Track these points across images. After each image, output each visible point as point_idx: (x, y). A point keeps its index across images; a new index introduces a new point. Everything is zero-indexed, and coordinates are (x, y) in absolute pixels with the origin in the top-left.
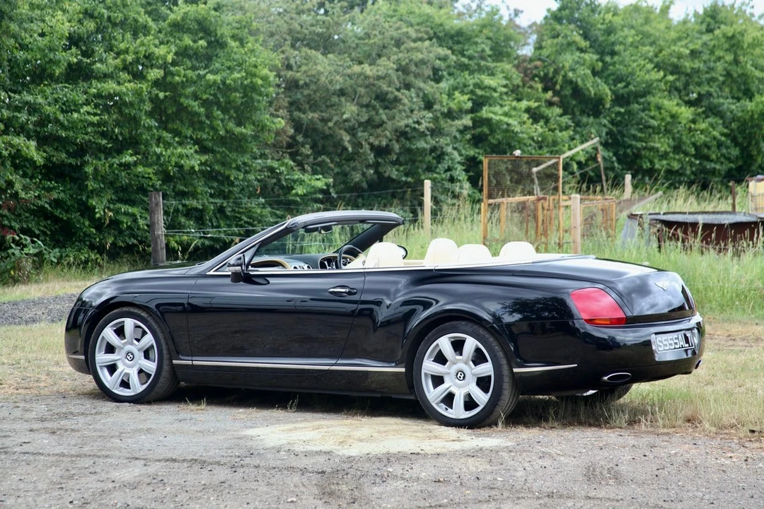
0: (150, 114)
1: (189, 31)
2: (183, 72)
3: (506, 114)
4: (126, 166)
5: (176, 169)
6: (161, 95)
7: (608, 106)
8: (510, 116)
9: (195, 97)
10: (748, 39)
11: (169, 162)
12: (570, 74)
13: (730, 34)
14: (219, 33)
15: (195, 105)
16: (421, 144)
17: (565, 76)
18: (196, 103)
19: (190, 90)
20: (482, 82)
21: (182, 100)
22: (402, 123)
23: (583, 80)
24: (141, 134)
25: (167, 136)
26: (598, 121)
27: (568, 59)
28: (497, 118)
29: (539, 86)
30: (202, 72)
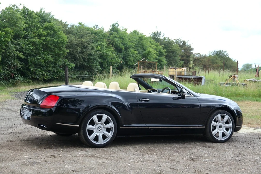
0: (42, 48)
1: (49, 29)
2: (49, 38)
3: (107, 51)
4: (38, 59)
5: (48, 61)
6: (45, 43)
7: (123, 50)
8: (108, 52)
9: (51, 44)
10: (144, 38)
11: (46, 59)
12: (117, 43)
13: (140, 37)
14: (55, 30)
15: (51, 47)
16: (91, 57)
17: (116, 43)
18: (52, 46)
19: (50, 43)
20: (101, 44)
21: (48, 45)
22: (89, 52)
23: (119, 44)
24: (40, 52)
25: (45, 53)
26: (121, 54)
27: (116, 39)
28: (106, 52)
29: (111, 45)
30: (53, 39)
